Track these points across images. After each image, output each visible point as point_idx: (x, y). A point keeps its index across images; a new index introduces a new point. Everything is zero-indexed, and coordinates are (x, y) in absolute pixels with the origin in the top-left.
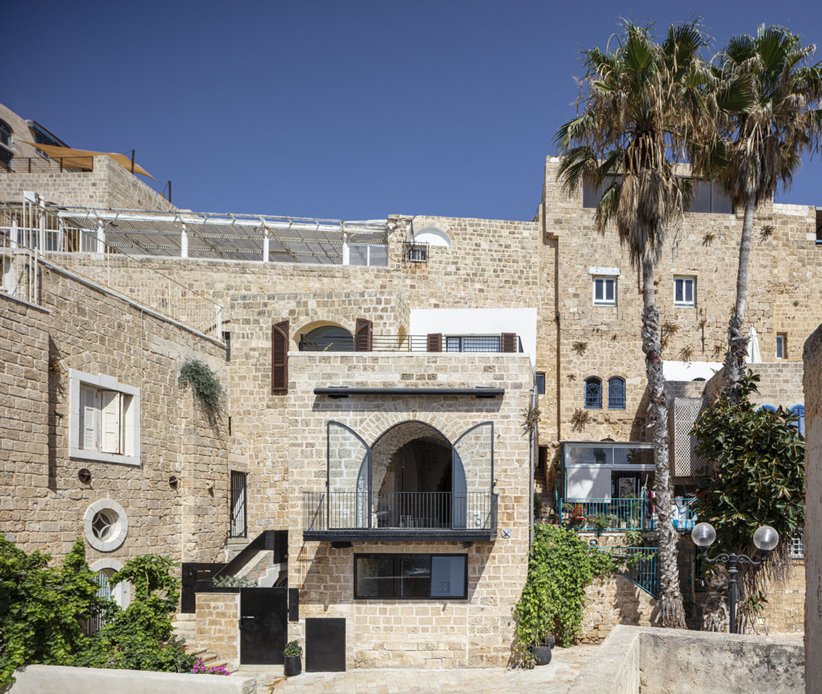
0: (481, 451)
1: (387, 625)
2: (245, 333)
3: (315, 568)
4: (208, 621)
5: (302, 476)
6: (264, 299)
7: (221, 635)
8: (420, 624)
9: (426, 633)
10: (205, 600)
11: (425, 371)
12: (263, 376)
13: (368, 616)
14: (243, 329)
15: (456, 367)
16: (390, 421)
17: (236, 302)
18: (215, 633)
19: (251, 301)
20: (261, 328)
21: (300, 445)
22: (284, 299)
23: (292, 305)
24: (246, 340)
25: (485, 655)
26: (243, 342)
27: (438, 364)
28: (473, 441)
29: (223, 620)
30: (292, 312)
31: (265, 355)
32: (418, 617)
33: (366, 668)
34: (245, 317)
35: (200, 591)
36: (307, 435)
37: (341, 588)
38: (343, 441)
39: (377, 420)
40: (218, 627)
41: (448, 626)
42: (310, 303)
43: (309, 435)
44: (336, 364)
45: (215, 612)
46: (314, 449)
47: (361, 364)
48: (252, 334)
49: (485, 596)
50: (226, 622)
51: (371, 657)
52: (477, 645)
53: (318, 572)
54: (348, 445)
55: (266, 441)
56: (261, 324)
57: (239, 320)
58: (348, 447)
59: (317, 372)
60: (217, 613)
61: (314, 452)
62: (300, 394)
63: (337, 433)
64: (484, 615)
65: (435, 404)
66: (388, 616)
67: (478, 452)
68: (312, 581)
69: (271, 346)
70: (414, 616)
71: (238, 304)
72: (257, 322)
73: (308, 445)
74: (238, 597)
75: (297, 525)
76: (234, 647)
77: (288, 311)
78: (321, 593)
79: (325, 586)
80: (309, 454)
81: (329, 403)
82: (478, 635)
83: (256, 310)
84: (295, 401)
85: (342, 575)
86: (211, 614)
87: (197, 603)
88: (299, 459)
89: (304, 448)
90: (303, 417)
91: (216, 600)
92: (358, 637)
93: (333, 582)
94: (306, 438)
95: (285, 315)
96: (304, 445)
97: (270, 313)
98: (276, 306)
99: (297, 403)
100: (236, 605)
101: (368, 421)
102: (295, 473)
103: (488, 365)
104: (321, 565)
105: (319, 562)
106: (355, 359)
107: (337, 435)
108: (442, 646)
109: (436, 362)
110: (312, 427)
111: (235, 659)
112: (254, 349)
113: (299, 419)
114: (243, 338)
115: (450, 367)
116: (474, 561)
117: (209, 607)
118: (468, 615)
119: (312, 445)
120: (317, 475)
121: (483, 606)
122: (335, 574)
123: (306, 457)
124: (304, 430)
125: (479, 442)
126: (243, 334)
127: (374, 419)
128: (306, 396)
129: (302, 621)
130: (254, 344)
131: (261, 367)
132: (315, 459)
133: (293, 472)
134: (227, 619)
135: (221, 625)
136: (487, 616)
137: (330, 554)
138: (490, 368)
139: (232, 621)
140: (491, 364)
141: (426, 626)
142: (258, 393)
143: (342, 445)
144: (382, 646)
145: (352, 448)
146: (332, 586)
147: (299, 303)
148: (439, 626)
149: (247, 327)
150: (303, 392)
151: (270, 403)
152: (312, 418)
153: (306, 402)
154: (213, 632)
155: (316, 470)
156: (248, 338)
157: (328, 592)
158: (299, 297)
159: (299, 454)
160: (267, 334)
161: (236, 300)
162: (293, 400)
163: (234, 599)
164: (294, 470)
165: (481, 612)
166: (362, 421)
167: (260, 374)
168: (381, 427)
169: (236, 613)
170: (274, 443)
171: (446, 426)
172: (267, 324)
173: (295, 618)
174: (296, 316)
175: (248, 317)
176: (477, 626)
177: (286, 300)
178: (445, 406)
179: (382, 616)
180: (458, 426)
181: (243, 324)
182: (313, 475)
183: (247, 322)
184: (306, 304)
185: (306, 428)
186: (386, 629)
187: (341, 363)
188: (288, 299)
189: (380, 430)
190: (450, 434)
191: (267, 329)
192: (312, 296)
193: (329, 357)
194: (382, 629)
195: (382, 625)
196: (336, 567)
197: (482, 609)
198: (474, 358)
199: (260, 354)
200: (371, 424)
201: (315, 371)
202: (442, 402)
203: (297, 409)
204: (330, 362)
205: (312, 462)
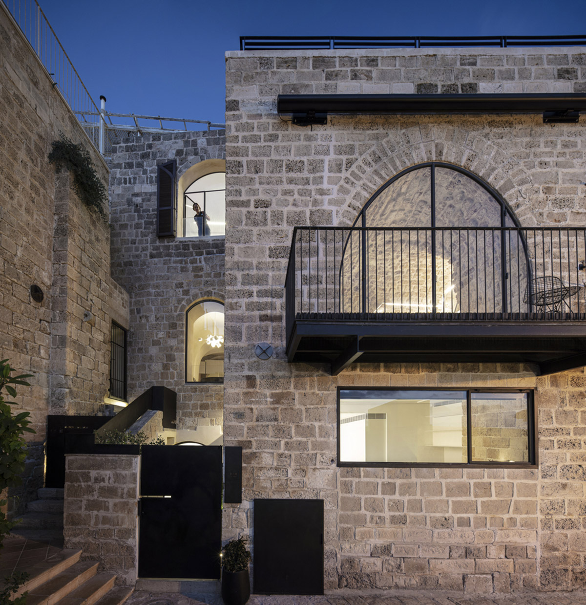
0: (557, 211)
1: (397, 514)
2: (128, 177)
3: (271, 412)
4: (84, 503)
5: (248, 256)
6: (149, 140)
7: (107, 526)
8: (455, 511)
9: (466, 529)
10: (82, 467)
11: (457, 78)
12: (147, 223)
13: (363, 497)
14: (125, 174)
15: (508, 71)
16: (398, 163)
17: (118, 146)
18: (96, 524)
19: (134, 143)
20: (145, 172)
21: (246, 204)
22: (171, 139)
23: (180, 145)
24: (128, 185)
25: (570, 568)
26: (124, 188)
27: (479, 66)
28: (542, 196)
29: (111, 502)
30: (179, 153)
31: (149, 200)
32: (451, 499)
33: (358, 588)
34: (127, 161)
35: (73, 451)
36: (257, 186)
37: (315, 446)
38: (318, 197)
39: (376, 162)
40: (102, 513)
41: (506, 517)
42: (199, 141)
43: (261, 188)
44: (305, 70)
45: (97, 486)
46: (269, 210)
47: (349, 69)
48: (135, 178)
49: (568, 463)
50: (115, 505)
51: (368, 570)
52: (556, 549)
53: (276, 420)
54: (326, 202)
55: (149, 294)
56: (145, 168)
57: (121, 164)
58: (326, 207)
59: (275, 82)
60: (101, 488)
61: (269, 215)
62: (244, 120)
63: (308, 183)
64: (567, 496)
65: (474, 133)
66: (397, 497)
67: (550, 215)
68: (265, 434)
69: (156, 191)
70: (444, 497)
71: (120, 147)
72: (140, 165)
73: (258, 204)
74: (137, 461)
75: (240, 339)
76: (130, 549)
77: (174, 152)
78: (281, 455)
79: (287, 444)
80: (260, 218)
81: (294, 132)
82: (556, 531)
83: (140, 153)
84: (237, 130)
85: (317, 424)
86: (90, 490)
87: (67, 471)
88: (243, 227)
89: (252, 208)
90: (251, 157)
91: (100, 466)
92: (344, 534)
93: (302, 435)
94: (255, 192)
95: (171, 156)
96: (252, 203)
97: (155, 155)
98: (162, 148)
99: (241, 134)
100: (134, 475)
101: (360, 162)
102: (236, 251)
103: (565, 67)
104: (280, 407)
105: (278, 402)
106: (337, 60)
107: (307, 187)
108: (493, 551)
109: (474, 64)
110: (265, 174)
111: (131, 571)
112: (136, 195)
113: (244, 160)
114: (125, 183)
115: (500, 71)
116: (548, 401)
117: (87, 478)
118: (539, 497)
119: (267, 205)
120: (274, 253)
121: (564, 481)
122: (305, 423)
123: (255, 224)
124: (252, 179)
125: (552, 197)
126: (125, 179)
127: (370, 159)
128: (255, 122)
129: (247, 504)
130: (137, 189)
131: (145, 214)
132: (270, 227)
133: (232, 249)
134: (117, 500)
135: (107, 509)
136: (573, 498)
137: (296, 387)
138: (567, 71)
139: (126, 504)
140: (570, 66)
141: (465, 515)
142: (141, 242)
143: (315, 202)
144: (386, 550)
145: (334, 208)
146: (300, 443)
147: (187, 143)
148: (488, 516)
149: (129, 171)
150: (250, 117)
151: (154, 252)
152: (265, 159)
153: (256, 132)
154: (93, 522)
155: (272, 246)
156: (130, 183)
157: (294, 453)
158: (187, 136)
159: (244, 218)
160: (151, 177)
161: (118, 143)
162: (233, 129)
163: (130, 464)
164: (236, 246)
165: (562, 492)
166: (349, 163)
167: (143, 221)
168: (383, 173)
169: (134, 490)
170: (158, 295)
171: (493, 169)
172: (151, 167)
173: (235, 498)
174: (184, 156)
175: (130, 161)
176: (555, 517)
177: (173, 140)
178: (491, 135)
179: (387, 497)
180: (516, 169)
181: (125, 168)
182: (268, 252)
183: (130, 165)
184: (195, 143)
185: (256, 176)
186: (393, 520)
187: (314, 67)
188: (175, 138)
189: (382, 177)
190: (502, 182)
191: (151, 172)
192: (202, 134)
193: (295, 59)
194: (388, 521)
195: (387, 514)
196: (307, 410)
197: (564, 486)
198: (540, 58)
199: (143, 200)
200: (366, 168)
201: (270, 81)
202: (487, 130)
203: (240, 144)
204: (295, 67)
205: (268, 233)
